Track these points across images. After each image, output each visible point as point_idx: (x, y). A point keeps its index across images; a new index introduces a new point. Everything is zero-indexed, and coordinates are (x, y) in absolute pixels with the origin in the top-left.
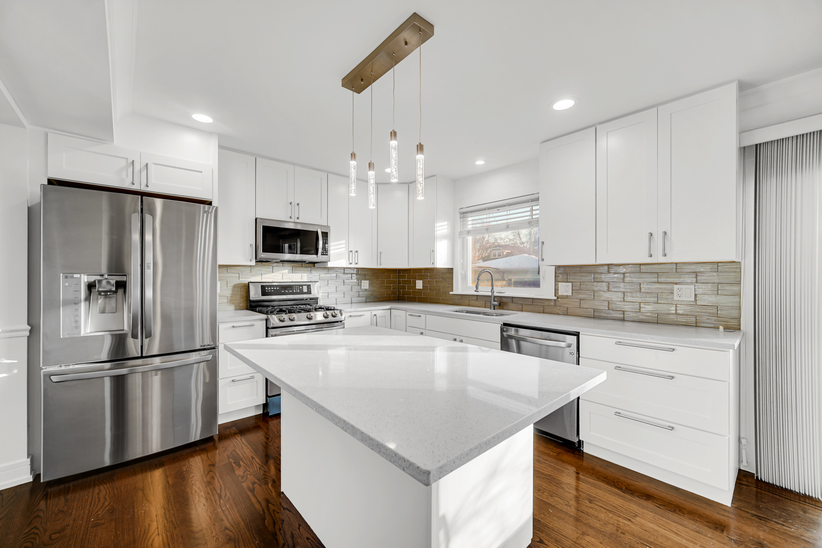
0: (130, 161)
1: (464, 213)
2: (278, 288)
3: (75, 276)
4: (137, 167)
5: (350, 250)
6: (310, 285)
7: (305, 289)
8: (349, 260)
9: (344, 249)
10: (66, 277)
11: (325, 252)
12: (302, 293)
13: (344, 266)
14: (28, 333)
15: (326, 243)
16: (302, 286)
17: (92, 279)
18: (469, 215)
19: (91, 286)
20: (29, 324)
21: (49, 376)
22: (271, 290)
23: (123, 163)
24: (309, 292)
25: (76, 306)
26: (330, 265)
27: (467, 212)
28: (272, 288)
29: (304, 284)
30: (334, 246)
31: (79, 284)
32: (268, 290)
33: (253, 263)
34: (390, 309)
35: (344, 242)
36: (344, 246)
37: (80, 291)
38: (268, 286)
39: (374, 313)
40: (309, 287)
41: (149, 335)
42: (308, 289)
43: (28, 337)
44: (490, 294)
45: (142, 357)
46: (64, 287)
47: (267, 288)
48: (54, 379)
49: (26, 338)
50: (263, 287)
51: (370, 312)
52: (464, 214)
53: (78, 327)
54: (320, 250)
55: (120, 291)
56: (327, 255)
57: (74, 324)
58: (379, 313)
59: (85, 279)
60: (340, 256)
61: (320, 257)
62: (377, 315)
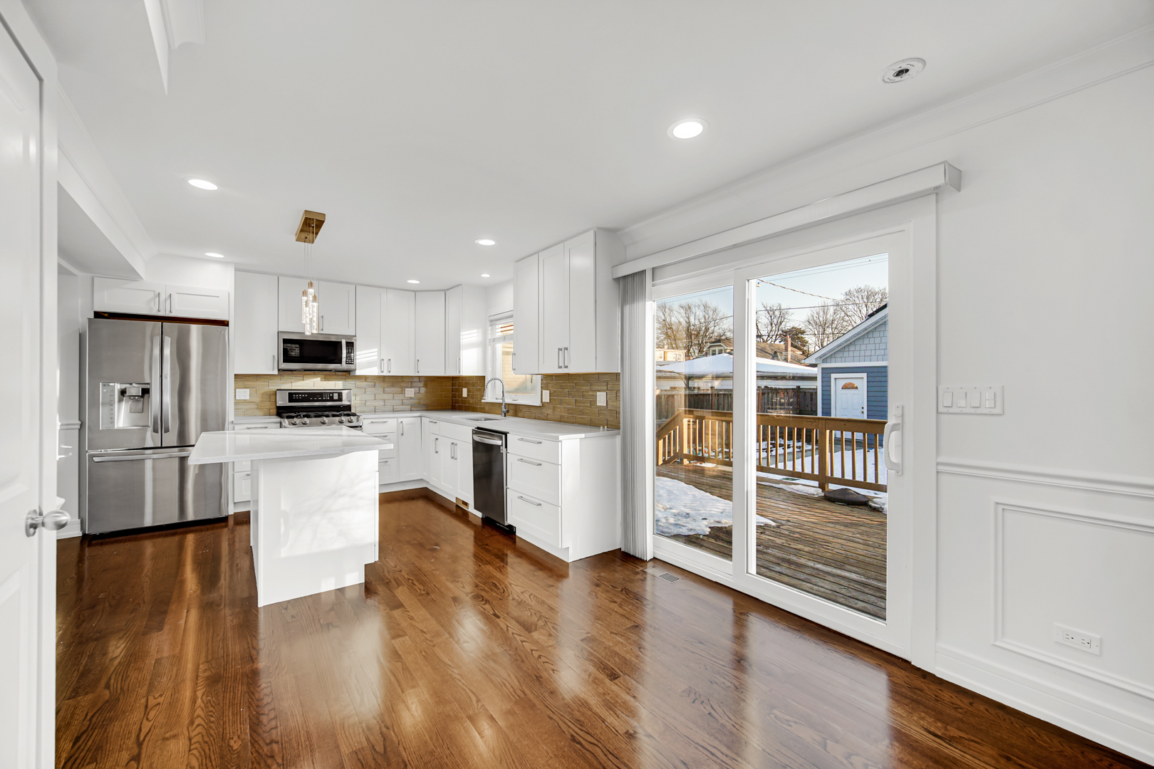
0: (157, 293)
1: (491, 321)
2: (306, 395)
3: (111, 384)
4: (163, 297)
5: (382, 358)
6: (342, 393)
7: (336, 397)
8: (381, 368)
9: (376, 357)
10: (104, 385)
11: (350, 361)
12: (332, 399)
13: (377, 374)
14: (79, 427)
15: (351, 352)
16: (333, 393)
17: (124, 386)
18: (499, 322)
19: (123, 392)
20: (79, 420)
21: (92, 456)
23: (152, 295)
24: (340, 399)
25: (112, 407)
26: (358, 373)
27: (496, 320)
28: (300, 396)
29: (334, 391)
30: (363, 354)
31: (113, 390)
32: (296, 397)
33: (276, 372)
34: (421, 417)
35: (376, 350)
36: (376, 354)
37: (114, 395)
38: (296, 393)
39: (400, 420)
40: (340, 395)
41: (167, 430)
42: (339, 397)
43: (79, 430)
44: (501, 401)
45: (161, 448)
46: (103, 392)
47: (294, 396)
48: (96, 459)
49: (78, 431)
50: (290, 395)
51: (396, 420)
52: (493, 322)
53: (113, 423)
54: (344, 360)
55: (146, 396)
56: (353, 363)
57: (110, 420)
59: (118, 387)
60: (370, 365)
61: (344, 366)
62: (404, 423)
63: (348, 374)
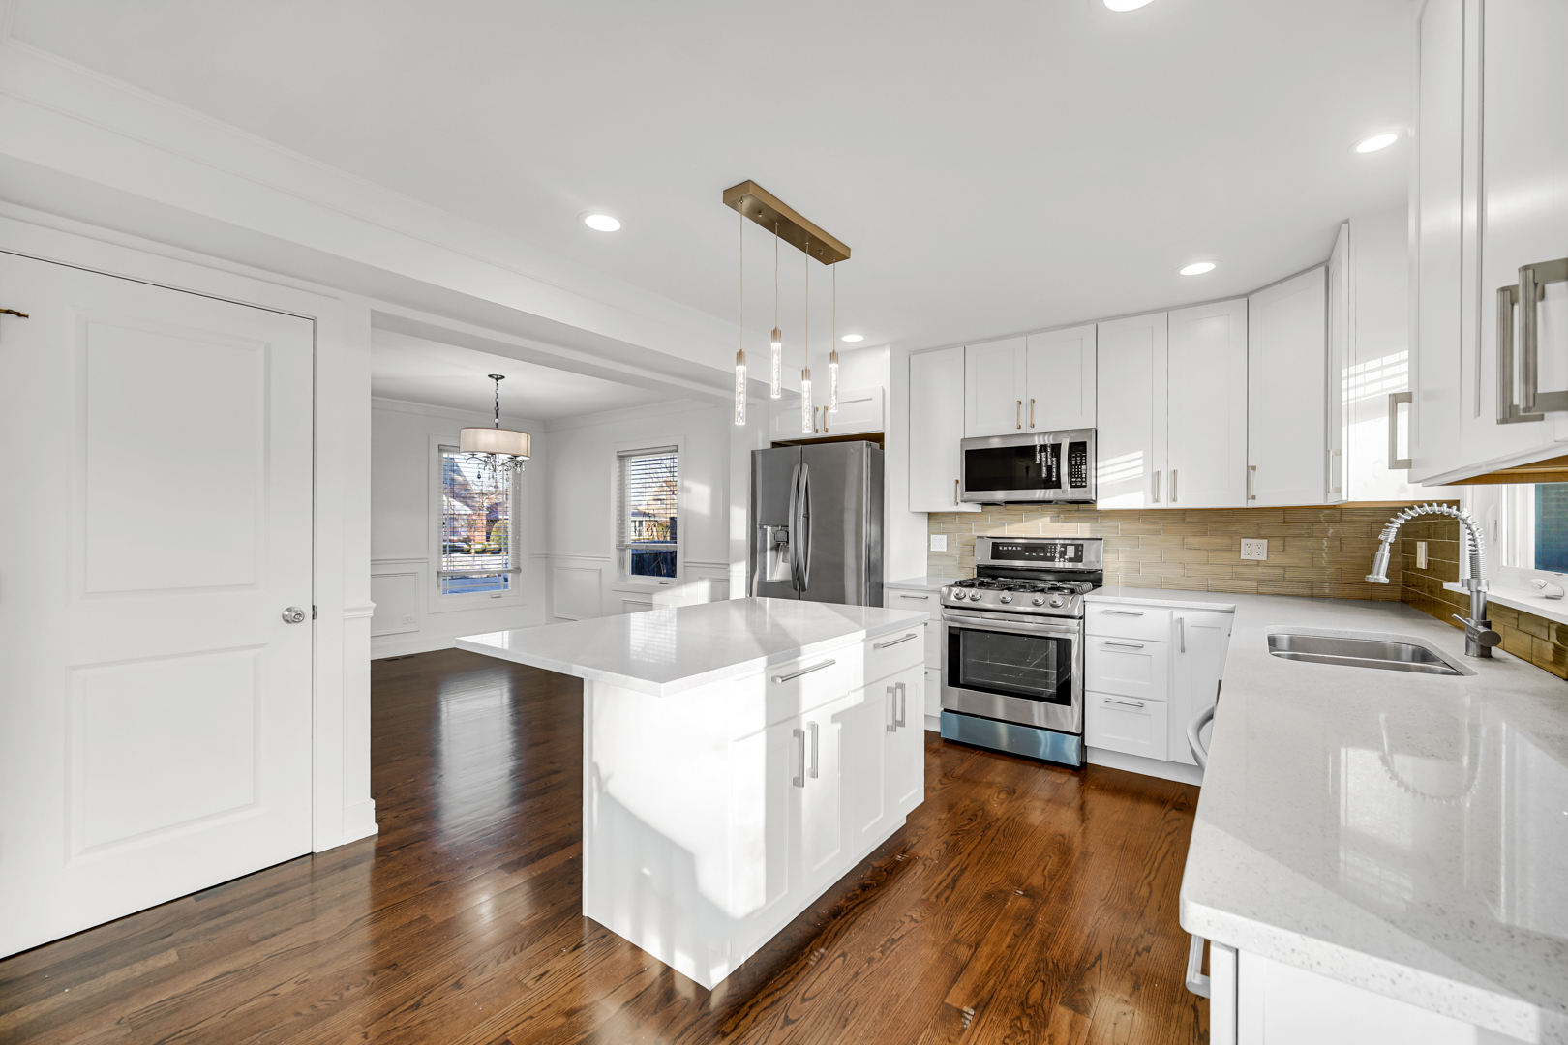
2: (1019, 548)
3: (764, 527)
5: (1155, 470)
6: (1082, 545)
7: (1071, 552)
8: (1153, 492)
9: (1140, 470)
11: (1081, 482)
12: (1063, 558)
13: (1141, 506)
15: (1081, 462)
16: (1065, 545)
22: (1007, 550)
24: (1078, 558)
26: (1101, 505)
28: (1010, 548)
29: (1069, 542)
30: (1112, 465)
31: (766, 534)
32: (1003, 551)
34: (1233, 612)
36: (1141, 462)
38: (1003, 544)
39: (1178, 614)
40: (1079, 549)
41: (804, 589)
42: (1077, 553)
47: (1001, 548)
50: (995, 546)
51: (1167, 612)
54: (1065, 478)
56: (1085, 486)
58: (1189, 617)
59: (770, 530)
60: (1128, 486)
61: (1067, 492)
62: (1186, 622)
63: (1083, 506)
